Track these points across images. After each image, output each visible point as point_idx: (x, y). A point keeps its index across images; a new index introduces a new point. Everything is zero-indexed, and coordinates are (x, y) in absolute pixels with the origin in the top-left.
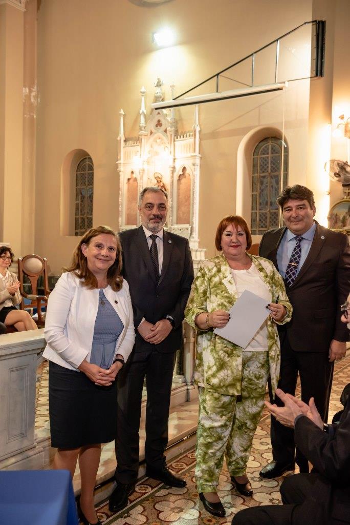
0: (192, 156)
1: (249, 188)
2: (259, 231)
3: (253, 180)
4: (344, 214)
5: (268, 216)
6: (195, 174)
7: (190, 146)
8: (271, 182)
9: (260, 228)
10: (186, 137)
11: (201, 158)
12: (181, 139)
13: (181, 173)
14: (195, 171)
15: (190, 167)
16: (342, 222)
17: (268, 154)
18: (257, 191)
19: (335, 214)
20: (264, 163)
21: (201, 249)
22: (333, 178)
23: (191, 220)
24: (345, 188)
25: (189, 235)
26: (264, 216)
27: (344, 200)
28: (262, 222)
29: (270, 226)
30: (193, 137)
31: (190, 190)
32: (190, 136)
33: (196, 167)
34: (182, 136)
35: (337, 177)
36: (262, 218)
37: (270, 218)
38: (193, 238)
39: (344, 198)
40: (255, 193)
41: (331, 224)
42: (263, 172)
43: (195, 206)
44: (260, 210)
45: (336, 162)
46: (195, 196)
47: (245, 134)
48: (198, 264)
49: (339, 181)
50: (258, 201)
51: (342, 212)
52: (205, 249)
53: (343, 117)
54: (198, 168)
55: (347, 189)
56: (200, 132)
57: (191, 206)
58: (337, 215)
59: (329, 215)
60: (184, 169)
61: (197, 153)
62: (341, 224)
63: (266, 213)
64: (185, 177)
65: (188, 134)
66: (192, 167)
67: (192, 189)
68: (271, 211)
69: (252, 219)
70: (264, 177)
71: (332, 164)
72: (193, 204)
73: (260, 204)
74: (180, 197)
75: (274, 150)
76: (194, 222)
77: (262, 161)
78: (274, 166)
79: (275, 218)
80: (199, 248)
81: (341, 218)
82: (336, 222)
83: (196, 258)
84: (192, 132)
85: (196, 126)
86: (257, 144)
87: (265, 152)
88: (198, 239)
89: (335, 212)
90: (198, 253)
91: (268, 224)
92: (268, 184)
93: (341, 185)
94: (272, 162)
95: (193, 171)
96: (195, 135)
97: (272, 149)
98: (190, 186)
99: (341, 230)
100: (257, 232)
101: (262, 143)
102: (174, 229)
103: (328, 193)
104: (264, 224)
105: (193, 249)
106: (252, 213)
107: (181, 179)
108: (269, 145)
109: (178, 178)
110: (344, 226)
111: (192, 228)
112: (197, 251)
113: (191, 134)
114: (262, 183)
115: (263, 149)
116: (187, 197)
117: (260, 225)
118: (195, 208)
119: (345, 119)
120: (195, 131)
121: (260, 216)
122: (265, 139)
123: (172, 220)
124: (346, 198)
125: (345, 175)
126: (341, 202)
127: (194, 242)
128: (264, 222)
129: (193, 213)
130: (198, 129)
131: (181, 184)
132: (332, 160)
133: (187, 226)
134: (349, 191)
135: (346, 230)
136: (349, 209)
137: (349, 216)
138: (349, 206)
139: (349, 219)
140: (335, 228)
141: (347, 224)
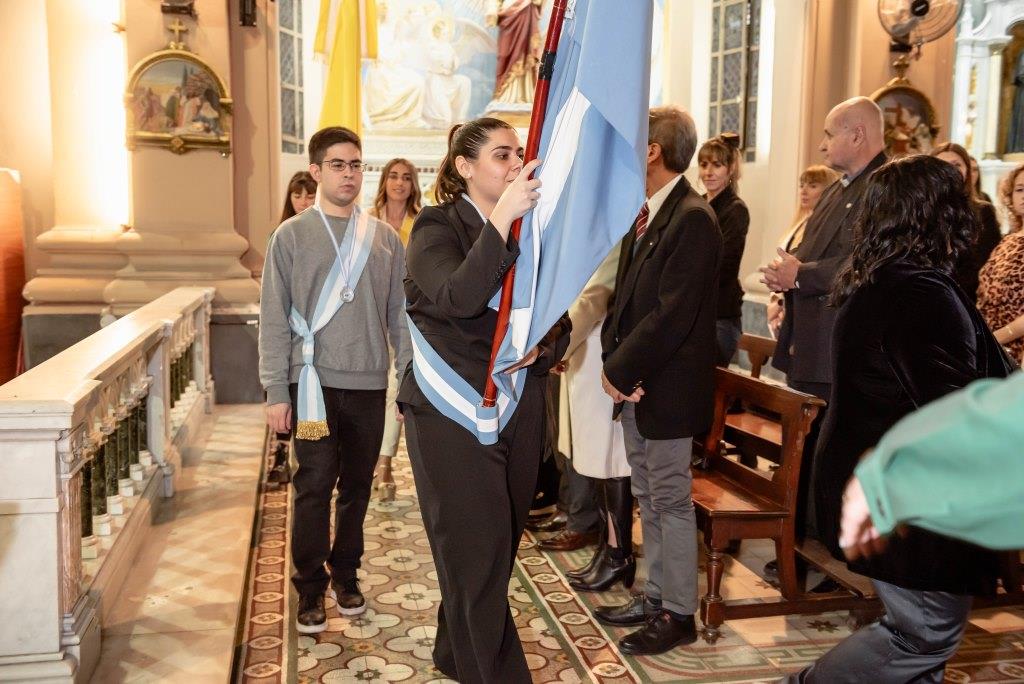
4: (173, 91)
16: (167, 115)
19: (147, 89)
24: (170, 17)
27: (169, 52)
39: (168, 48)
41: (136, 117)
51: (167, 86)
55: (178, 20)
58: (150, 93)
62: (165, 119)
81: (164, 102)
82: (150, 114)
89: (146, 82)
93: (159, 8)
99: (167, 136)
103: (117, 28)
110: (175, 125)
124: (176, 48)
126: (162, 57)
134: (183, 28)
135: (179, 136)
136: (185, 78)
137: (188, 97)
138: (186, 71)
139: (187, 107)
140: (149, 130)
141: (184, 122)
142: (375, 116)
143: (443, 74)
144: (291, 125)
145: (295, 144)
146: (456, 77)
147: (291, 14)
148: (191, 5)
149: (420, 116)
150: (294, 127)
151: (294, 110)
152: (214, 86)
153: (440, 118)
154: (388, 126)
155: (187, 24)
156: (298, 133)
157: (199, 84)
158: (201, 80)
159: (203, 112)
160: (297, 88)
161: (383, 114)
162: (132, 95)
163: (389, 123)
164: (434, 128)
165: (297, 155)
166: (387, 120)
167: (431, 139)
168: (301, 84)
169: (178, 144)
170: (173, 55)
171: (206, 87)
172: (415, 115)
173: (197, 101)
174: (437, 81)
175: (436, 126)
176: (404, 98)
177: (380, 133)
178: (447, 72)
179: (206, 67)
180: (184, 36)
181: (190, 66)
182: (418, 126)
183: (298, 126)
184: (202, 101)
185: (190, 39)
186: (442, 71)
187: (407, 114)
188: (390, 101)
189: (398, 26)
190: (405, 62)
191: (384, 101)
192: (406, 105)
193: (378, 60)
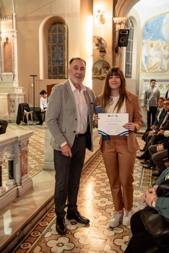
0: (12, 31)
1: (46, 53)
2: (53, 77)
3: (48, 47)
4: (100, 68)
5: (58, 68)
6: (14, 42)
7: (10, 25)
8: (59, 49)
9: (53, 75)
10: (7, 19)
11: (17, 33)
12: (4, 20)
13: (5, 41)
14: (14, 40)
15: (11, 38)
17: (56, 32)
18: (51, 54)
19: (96, 67)
20: (54, 37)
21: (20, 87)
22: (94, 47)
23: (13, 70)
24: (101, 53)
25: (12, 79)
26: (56, 68)
27: (100, 60)
28: (54, 72)
29: (59, 74)
30: (12, 19)
31: (11, 52)
32: (9, 18)
33: (14, 38)
34: (4, 18)
35: (97, 46)
36: (54, 69)
37: (59, 69)
38: (15, 80)
40: (50, 55)
41: (93, 73)
42: (54, 43)
43: (15, 62)
44: (53, 65)
45: (96, 38)
46: (15, 56)
47: (43, 19)
48: (19, 96)
49: (98, 49)
50: (52, 60)
51: (99, 67)
52: (22, 87)
53: (100, 11)
54: (16, 39)
55: (102, 53)
56: (15, 16)
57: (13, 62)
58: (96, 68)
59: (92, 68)
60: (7, 39)
61: (14, 29)
62: (98, 73)
63: (57, 67)
64: (8, 44)
65: (8, 17)
66: (12, 38)
67: (12, 52)
68: (59, 66)
69: (49, 70)
70: (55, 46)
71: (94, 39)
72: (14, 60)
73: (53, 61)
74: (6, 56)
75: (60, 30)
76: (15, 71)
77: (53, 36)
78: (60, 40)
79: (61, 69)
80: (19, 86)
81: (99, 70)
82: (96, 72)
83: (17, 92)
84: (11, 16)
85: (13, 12)
86: (50, 26)
87: (54, 31)
88: (18, 81)
89: (96, 66)
90: (19, 90)
91: (58, 73)
92: (57, 50)
93: (99, 51)
94: (59, 37)
95: (13, 40)
96: (13, 18)
97: (59, 29)
98: (11, 49)
99: (99, 76)
100: (52, 77)
101: (53, 26)
102: (3, 75)
103: (91, 56)
104: (56, 73)
105: (15, 87)
106: (49, 67)
107: (6, 45)
108: (57, 27)
109: (4, 44)
110: (101, 74)
111: (14, 75)
112: (17, 88)
113: (10, 17)
114: (53, 49)
115: (54, 29)
116: (10, 57)
117: (53, 73)
118: (15, 63)
119: (101, 12)
120: (12, 15)
121: (53, 68)
122: (55, 23)
123: (1, 70)
124: (102, 59)
125: (101, 45)
126: (99, 61)
127: (16, 83)
128: (55, 72)
129: (14, 66)
130: (14, 14)
131: (5, 48)
132: (94, 36)
133: (11, 73)
134: (103, 55)
135: (101, 77)
136: (103, 65)
137: (104, 68)
138: (103, 63)
139: (103, 71)
140: (96, 76)
141: (102, 73)
142: (149, 69)
144: (128, 72)
145: (129, 76)
147: (130, 48)
148: (105, 50)
149: (159, 68)
150: (129, 73)
151: (129, 69)
152: (108, 66)
153: (164, 68)
154: (152, 71)
155: (104, 54)
156: (130, 74)
157: (106, 66)
158: (106, 65)
159: (106, 72)
160: (130, 64)
161: (151, 68)
162: (93, 69)
164: (163, 71)
165: (130, 79)
167: (161, 74)
168: (131, 63)
169: (101, 78)
170: (101, 60)
171: (107, 66)
172: (158, 68)
173: (105, 69)
174: (164, 60)
176: (156, 64)
177: (149, 73)
179: (107, 62)
180: (103, 56)
181: (104, 62)
182: (159, 71)
183: (130, 72)
184: (106, 69)
185: (104, 57)
186: (165, 57)
187: (156, 68)
188: (152, 65)
189: (155, 48)
190: (156, 56)
191: (151, 65)
192: (156, 66)
193: (150, 56)
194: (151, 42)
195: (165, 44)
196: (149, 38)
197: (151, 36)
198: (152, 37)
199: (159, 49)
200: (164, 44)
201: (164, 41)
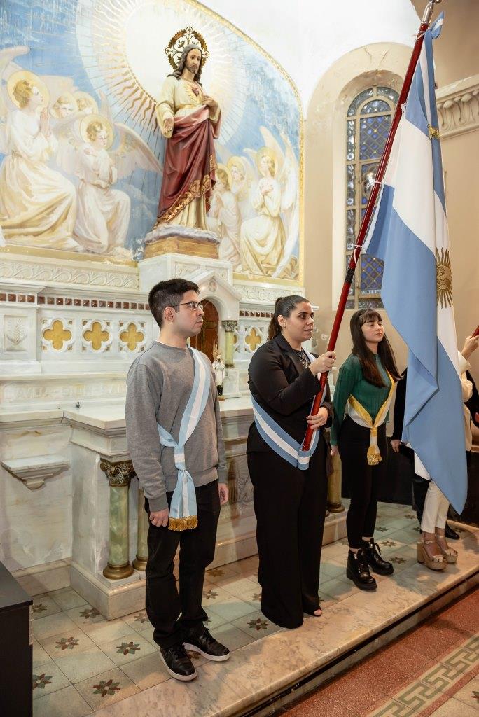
142: (10, 227)
143: (99, 186)
146: (114, 192)
149: (70, 233)
153: (94, 238)
161: (22, 226)
163: (31, 238)
164: (87, 250)
166: (27, 235)
172: (64, 231)
174: (92, 195)
175: (90, 248)
177: (15, 251)
178: (104, 184)
182: (67, 246)
186: (98, 181)
187: (53, 228)
188: (32, 211)
189: (43, 115)
190: (52, 164)
191: (26, 209)
192: (54, 218)
193: (15, 153)
194: (21, 75)
195: (91, 110)
196: (8, 46)
197: (20, 43)
198: (23, 49)
199: (63, 130)
200: (87, 111)
201: (86, 95)
